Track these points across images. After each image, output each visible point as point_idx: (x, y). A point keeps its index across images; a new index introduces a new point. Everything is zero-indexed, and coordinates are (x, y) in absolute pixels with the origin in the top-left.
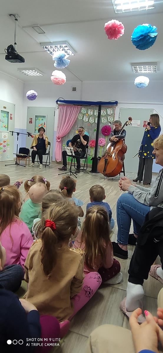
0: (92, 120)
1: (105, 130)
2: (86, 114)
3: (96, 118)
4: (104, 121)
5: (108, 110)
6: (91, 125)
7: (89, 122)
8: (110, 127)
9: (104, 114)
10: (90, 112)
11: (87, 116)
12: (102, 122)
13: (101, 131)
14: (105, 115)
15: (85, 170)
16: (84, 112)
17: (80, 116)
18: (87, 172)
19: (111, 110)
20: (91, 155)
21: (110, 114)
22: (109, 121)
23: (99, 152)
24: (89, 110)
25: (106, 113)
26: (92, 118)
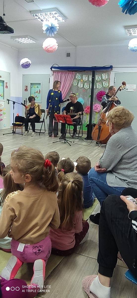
2: (81, 79)
3: (90, 84)
6: (86, 91)
7: (84, 88)
9: (98, 79)
10: (85, 78)
11: (82, 82)
12: (97, 87)
14: (100, 80)
15: (80, 137)
16: (79, 78)
17: (74, 82)
18: (82, 139)
19: (106, 75)
20: (87, 122)
21: (105, 79)
22: (104, 86)
23: (94, 118)
24: (84, 75)
25: (101, 78)
26: (87, 84)
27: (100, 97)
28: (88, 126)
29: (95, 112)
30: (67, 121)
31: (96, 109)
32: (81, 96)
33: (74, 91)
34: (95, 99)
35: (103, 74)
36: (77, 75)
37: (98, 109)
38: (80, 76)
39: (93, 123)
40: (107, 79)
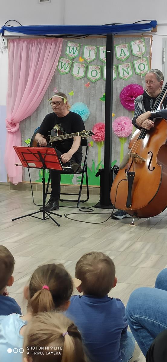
0: (94, 73)
1: (128, 96)
2: (78, 57)
4: (125, 73)
5: (132, 43)
6: (92, 85)
7: (88, 79)
8: (142, 88)
9: (123, 55)
10: (89, 53)
11: (82, 63)
12: (121, 75)
13: (119, 100)
14: (128, 58)
15: (83, 202)
16: (74, 54)
17: (63, 64)
18: (88, 208)
19: (142, 45)
20: (98, 163)
21: (139, 55)
22: (138, 71)
23: (117, 153)
24: (85, 46)
25: (130, 53)
26: (94, 67)
27: (128, 99)
28: (101, 173)
29: (119, 137)
30: (46, 163)
31: (120, 129)
32: (80, 97)
33: (62, 87)
34: (117, 105)
35: (132, 41)
36: (70, 47)
37: (124, 129)
38: (76, 48)
39: (115, 166)
40: (143, 55)
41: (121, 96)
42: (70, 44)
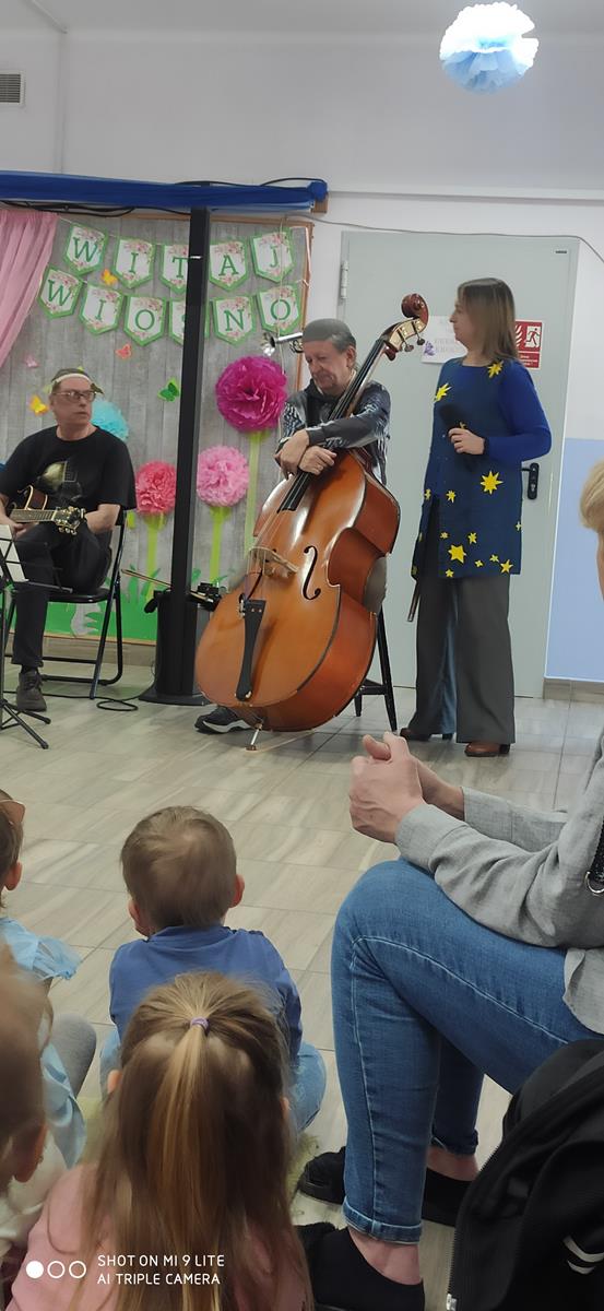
0: (143, 320)
1: (240, 390)
2: (100, 270)
3: (175, 305)
5: (256, 241)
6: (138, 352)
7: (128, 335)
8: (279, 368)
9: (228, 272)
10: (132, 259)
11: (110, 287)
12: (222, 329)
13: (215, 398)
14: (241, 283)
15: (104, 683)
16: (88, 259)
17: (55, 287)
18: (121, 702)
19: (284, 247)
21: (276, 276)
22: (269, 321)
23: (203, 549)
24: (122, 242)
25: (248, 267)
26: (146, 301)
27: (240, 397)
28: (159, 602)
29: (210, 505)
31: (213, 482)
33: (51, 353)
34: (209, 413)
35: (257, 234)
36: (76, 240)
37: (226, 482)
38: (96, 244)
39: (202, 585)
40: (286, 277)
41: (219, 388)
42: (76, 232)
